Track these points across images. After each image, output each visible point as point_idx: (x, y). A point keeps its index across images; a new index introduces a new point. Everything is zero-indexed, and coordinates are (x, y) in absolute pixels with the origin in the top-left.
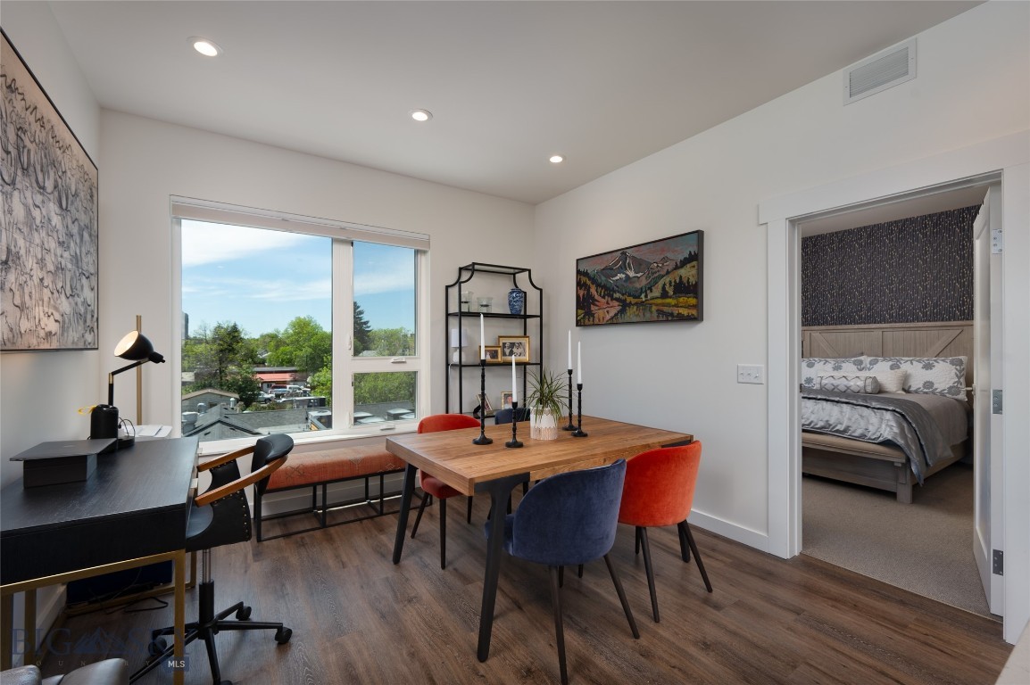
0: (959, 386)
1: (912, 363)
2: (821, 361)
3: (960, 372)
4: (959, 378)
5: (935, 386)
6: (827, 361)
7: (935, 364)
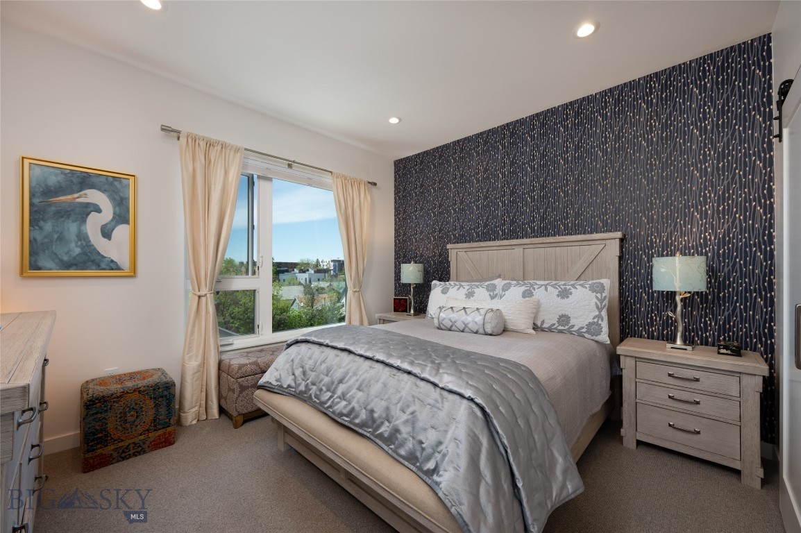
0: (600, 322)
1: (546, 289)
2: (456, 285)
3: (601, 301)
4: (600, 310)
5: (572, 322)
6: (461, 286)
7: (573, 290)
